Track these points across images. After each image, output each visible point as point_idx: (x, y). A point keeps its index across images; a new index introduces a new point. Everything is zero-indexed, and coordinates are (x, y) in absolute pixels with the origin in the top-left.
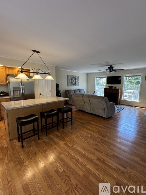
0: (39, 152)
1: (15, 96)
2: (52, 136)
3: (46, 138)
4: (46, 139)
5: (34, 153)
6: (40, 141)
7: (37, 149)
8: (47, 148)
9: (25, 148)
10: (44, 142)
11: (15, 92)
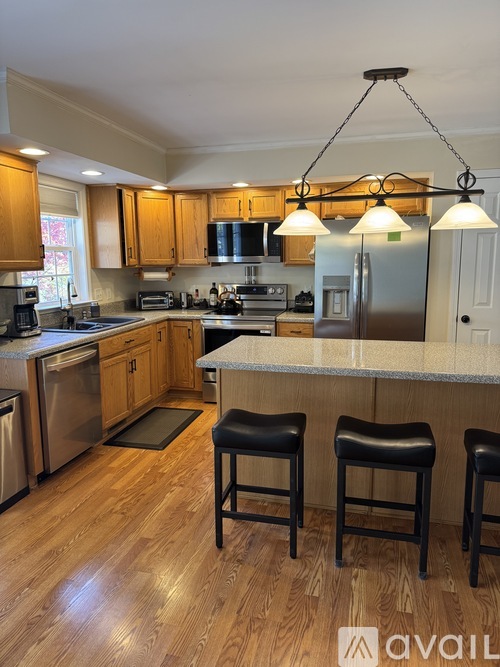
0: (236, 608)
1: (331, 316)
2: (360, 583)
3: (327, 574)
4: (319, 576)
5: (220, 599)
6: (290, 568)
7: (244, 588)
8: (279, 620)
9: (221, 555)
10: (298, 584)
11: (331, 295)
